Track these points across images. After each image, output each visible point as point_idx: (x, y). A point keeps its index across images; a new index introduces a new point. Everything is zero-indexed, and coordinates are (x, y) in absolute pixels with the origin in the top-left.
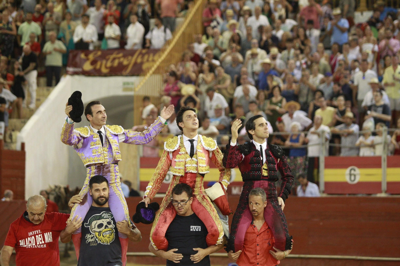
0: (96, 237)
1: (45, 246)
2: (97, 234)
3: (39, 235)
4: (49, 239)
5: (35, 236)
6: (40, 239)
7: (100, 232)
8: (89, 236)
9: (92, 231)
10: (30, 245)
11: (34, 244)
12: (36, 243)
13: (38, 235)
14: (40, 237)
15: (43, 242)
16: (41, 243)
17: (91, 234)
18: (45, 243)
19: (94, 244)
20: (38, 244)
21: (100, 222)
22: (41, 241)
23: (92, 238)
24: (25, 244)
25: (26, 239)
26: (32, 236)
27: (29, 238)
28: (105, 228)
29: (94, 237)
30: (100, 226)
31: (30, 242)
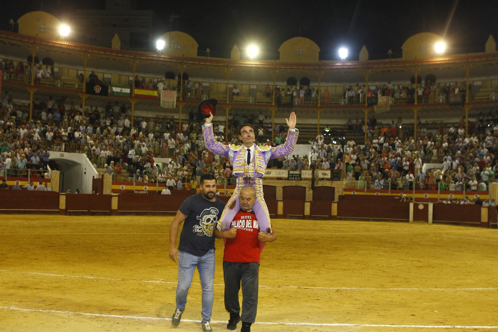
0: (204, 229)
1: (252, 230)
2: (205, 227)
3: (250, 221)
4: (257, 226)
5: (246, 220)
6: (249, 224)
7: (207, 225)
8: (197, 227)
9: (201, 223)
10: (240, 227)
11: (243, 227)
12: (245, 226)
13: (248, 220)
14: (250, 222)
15: (251, 227)
16: (249, 227)
17: (199, 226)
18: (252, 228)
19: (201, 235)
20: (247, 227)
21: (209, 216)
22: (250, 225)
23: (200, 229)
24: (236, 225)
25: (238, 221)
26: (243, 220)
27: (240, 221)
28: (211, 223)
29: (202, 229)
30: (208, 220)
31: (241, 224)
